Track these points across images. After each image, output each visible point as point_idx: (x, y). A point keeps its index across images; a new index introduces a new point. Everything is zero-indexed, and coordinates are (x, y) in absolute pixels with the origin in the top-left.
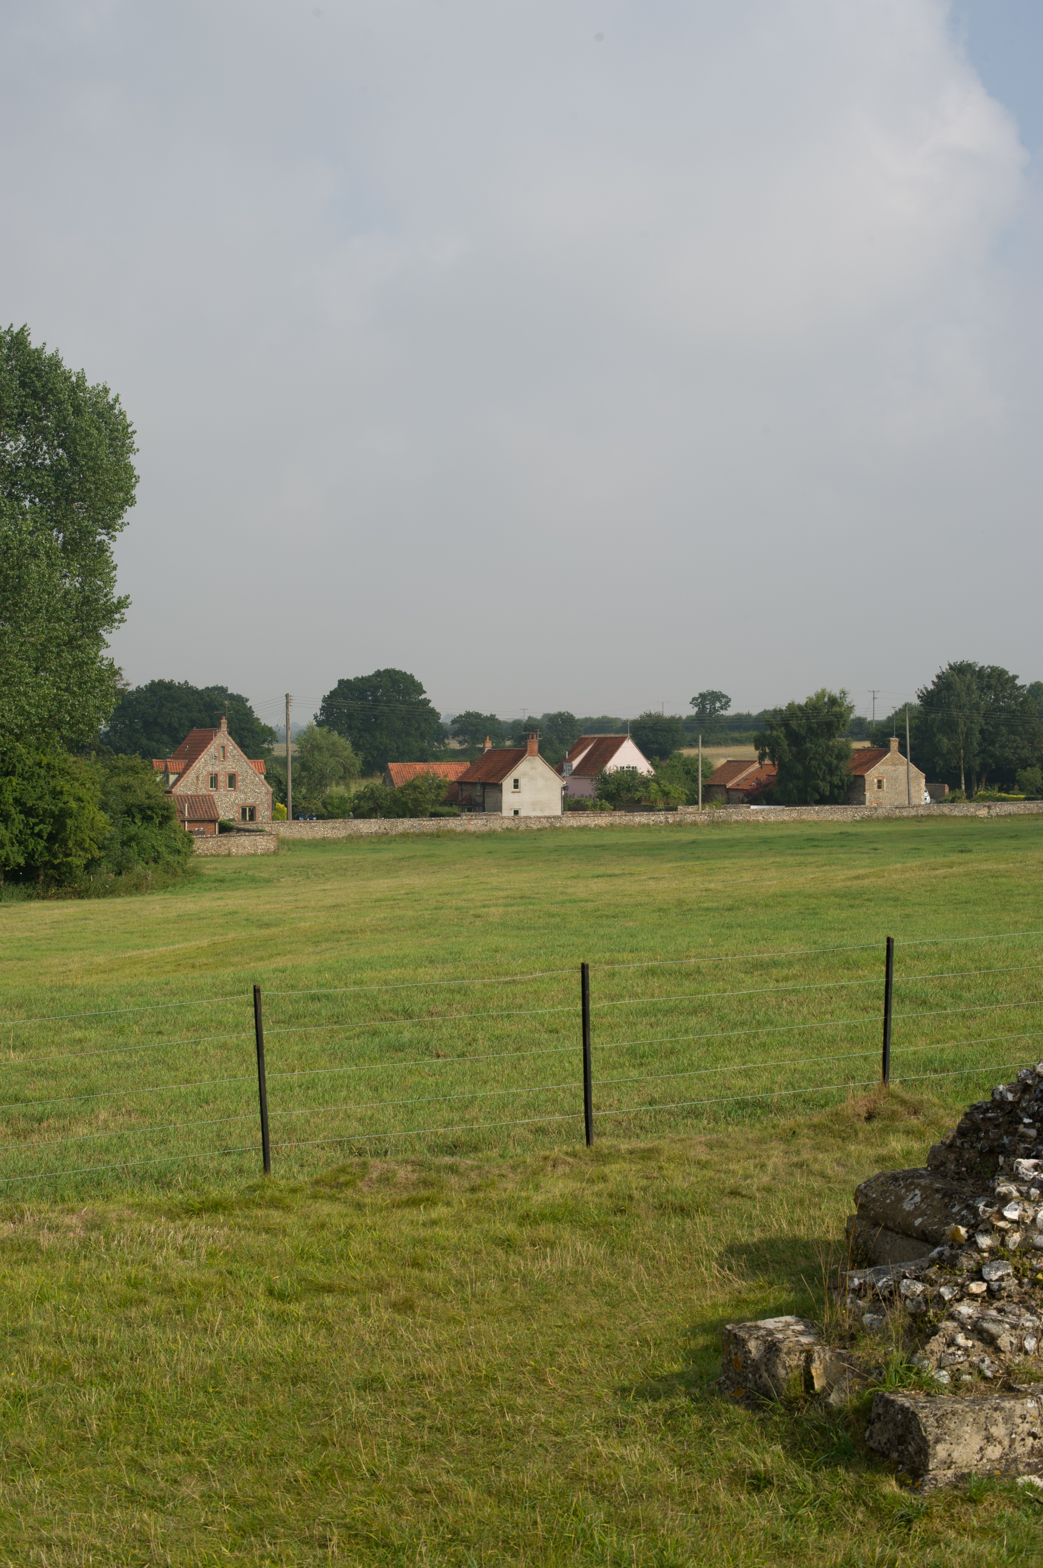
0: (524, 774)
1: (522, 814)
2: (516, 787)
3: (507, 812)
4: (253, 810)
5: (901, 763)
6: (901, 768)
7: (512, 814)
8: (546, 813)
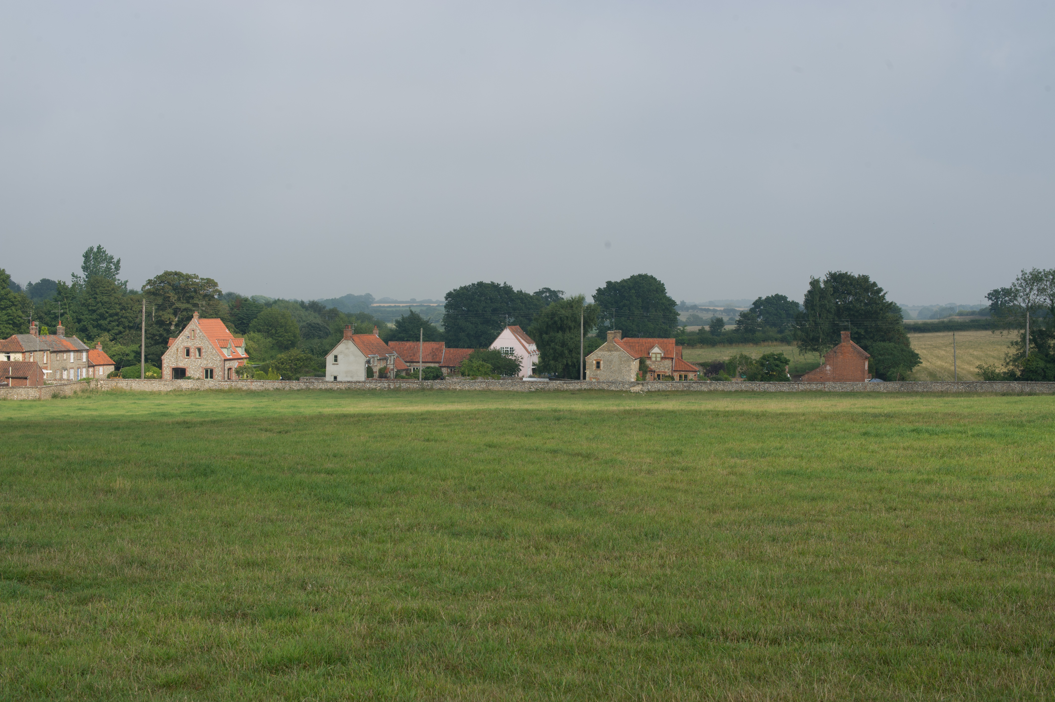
0: (341, 352)
1: (338, 379)
2: (336, 360)
3: (329, 378)
4: (212, 371)
5: (617, 350)
6: (615, 353)
7: (332, 379)
8: (354, 379)
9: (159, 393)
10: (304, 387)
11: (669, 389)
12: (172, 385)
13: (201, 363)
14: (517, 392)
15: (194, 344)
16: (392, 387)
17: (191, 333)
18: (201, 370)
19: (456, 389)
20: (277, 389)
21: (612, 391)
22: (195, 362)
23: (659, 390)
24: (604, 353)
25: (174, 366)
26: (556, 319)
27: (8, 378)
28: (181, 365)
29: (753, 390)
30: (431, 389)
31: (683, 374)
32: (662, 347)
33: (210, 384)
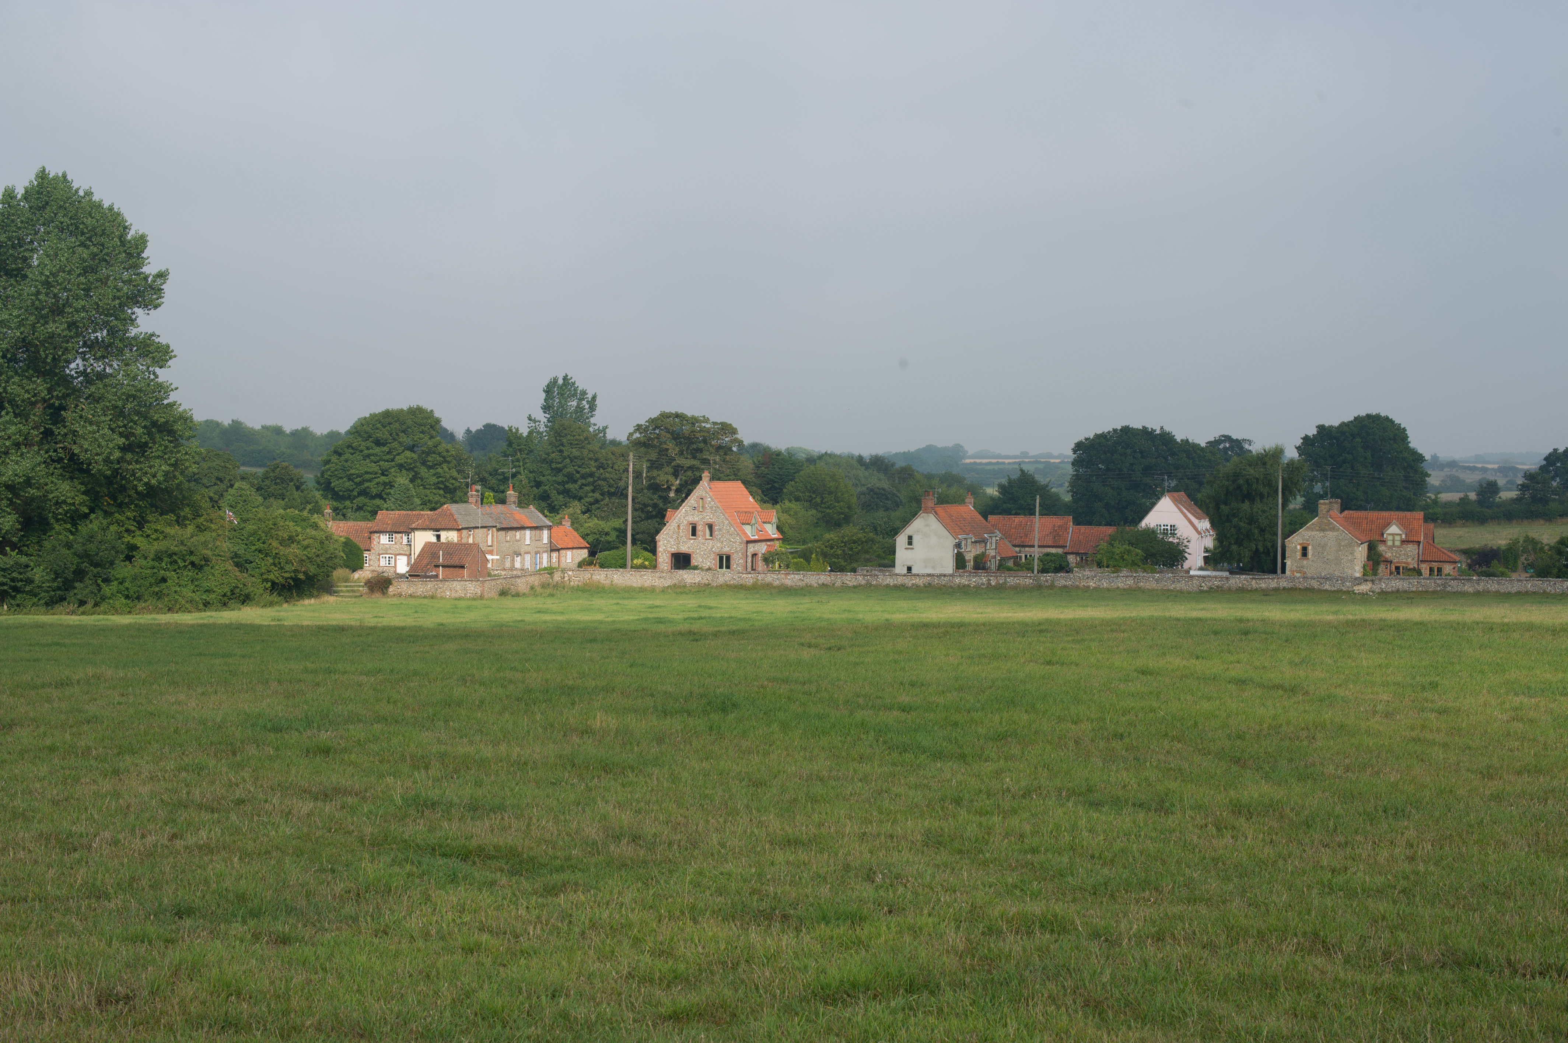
0: (918, 531)
1: (914, 571)
2: (910, 543)
3: (900, 569)
4: (728, 558)
5: (1333, 529)
6: (1331, 534)
7: (905, 571)
8: (937, 571)
9: (652, 590)
10: (863, 582)
11: (1414, 589)
12: (671, 578)
13: (713, 547)
14: (1181, 592)
15: (703, 518)
16: (993, 584)
17: (698, 503)
18: (713, 556)
19: (1088, 587)
20: (823, 584)
21: (1326, 591)
22: (704, 544)
23: (1398, 591)
24: (1313, 533)
25: (674, 550)
26: (1241, 481)
27: (437, 566)
28: (684, 549)
29: (1544, 591)
30: (1052, 587)
31: (1435, 565)
32: (1402, 524)
33: (725, 576)
